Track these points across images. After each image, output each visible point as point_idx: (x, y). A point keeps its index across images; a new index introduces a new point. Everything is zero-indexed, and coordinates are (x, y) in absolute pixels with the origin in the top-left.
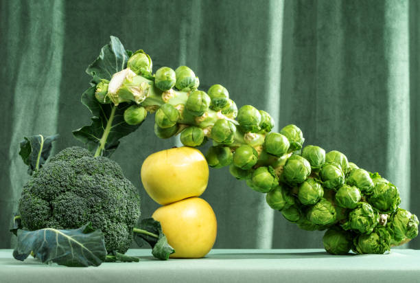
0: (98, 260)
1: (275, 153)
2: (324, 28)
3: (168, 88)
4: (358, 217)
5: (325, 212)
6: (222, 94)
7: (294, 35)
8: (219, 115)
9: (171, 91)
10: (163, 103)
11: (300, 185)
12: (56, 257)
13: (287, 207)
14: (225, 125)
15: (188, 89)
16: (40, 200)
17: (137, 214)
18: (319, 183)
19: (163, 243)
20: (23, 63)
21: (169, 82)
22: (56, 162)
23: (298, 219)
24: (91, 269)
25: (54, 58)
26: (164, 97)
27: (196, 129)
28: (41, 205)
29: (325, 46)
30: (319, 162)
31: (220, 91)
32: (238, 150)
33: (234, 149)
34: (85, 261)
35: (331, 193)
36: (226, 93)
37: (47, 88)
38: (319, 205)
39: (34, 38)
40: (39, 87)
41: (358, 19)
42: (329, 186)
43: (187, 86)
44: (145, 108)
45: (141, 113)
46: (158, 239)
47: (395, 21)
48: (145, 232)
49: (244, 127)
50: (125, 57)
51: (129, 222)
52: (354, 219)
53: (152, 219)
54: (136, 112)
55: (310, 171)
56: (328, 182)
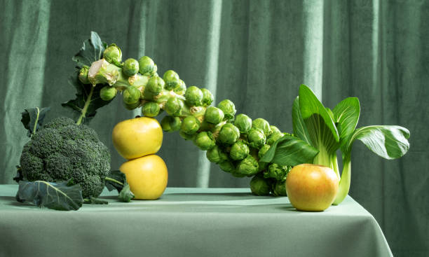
0: (77, 206)
1: (213, 122)
2: (255, 11)
3: (133, 75)
4: (275, 169)
5: (250, 165)
6: (174, 78)
7: (232, 14)
8: (172, 93)
9: (136, 76)
10: (130, 85)
11: (231, 145)
12: (47, 203)
13: (222, 161)
14: (175, 102)
15: (148, 74)
16: (36, 158)
17: (108, 168)
18: (246, 144)
19: (127, 191)
20: (16, 36)
21: (134, 70)
22: (48, 129)
23: (230, 169)
24: (72, 212)
25: (40, 32)
26: (130, 80)
27: (153, 104)
28: (37, 162)
29: (256, 25)
30: (247, 128)
31: (172, 76)
32: (185, 120)
33: (182, 118)
34: (67, 206)
35: (255, 150)
36: (177, 77)
37: (34, 55)
38: (246, 160)
39: (25, 15)
40: (28, 54)
41: (282, 4)
42: (254, 146)
43: (147, 72)
44: (116, 88)
45: (112, 92)
46: (123, 186)
47: (310, 6)
48: (114, 180)
49: (190, 103)
50: (101, 48)
51: (101, 174)
52: (272, 171)
53: (119, 171)
54: (109, 91)
55: (239, 135)
56: (253, 143)
